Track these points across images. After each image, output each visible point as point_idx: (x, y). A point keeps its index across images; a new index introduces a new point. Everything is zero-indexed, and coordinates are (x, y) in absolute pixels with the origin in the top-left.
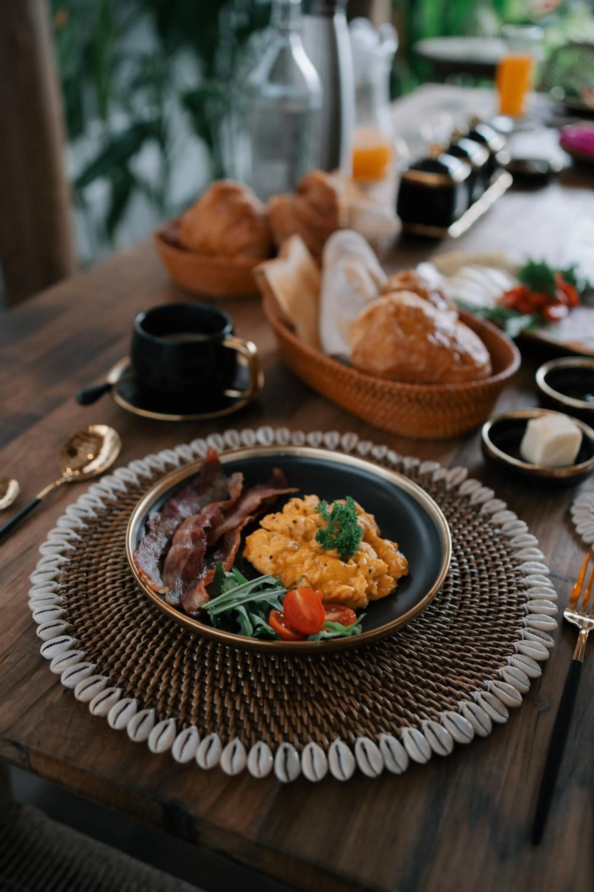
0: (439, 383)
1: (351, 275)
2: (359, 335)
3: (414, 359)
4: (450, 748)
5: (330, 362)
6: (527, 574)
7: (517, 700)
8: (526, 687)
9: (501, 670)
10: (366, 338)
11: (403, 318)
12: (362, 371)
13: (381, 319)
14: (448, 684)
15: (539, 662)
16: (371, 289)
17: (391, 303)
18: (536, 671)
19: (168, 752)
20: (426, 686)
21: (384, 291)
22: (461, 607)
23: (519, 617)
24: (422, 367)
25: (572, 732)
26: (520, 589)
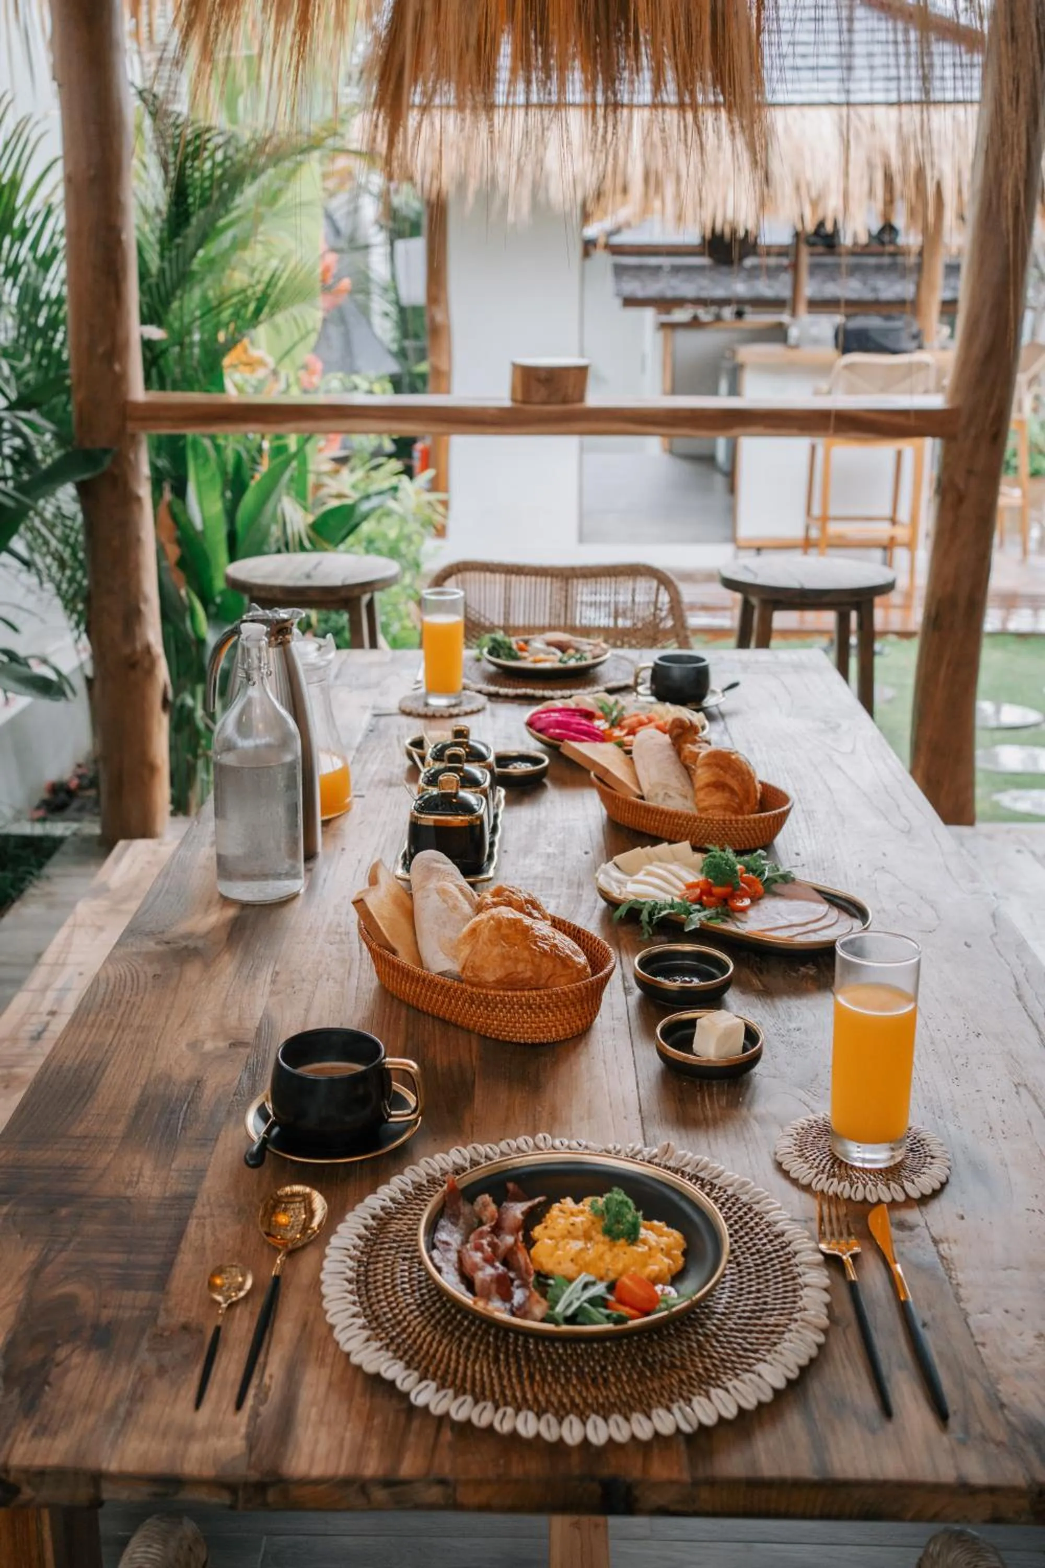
0: (546, 987)
1: (442, 892)
2: (466, 951)
3: (521, 967)
4: (797, 1371)
5: (441, 979)
6: (776, 1223)
7: (825, 1322)
8: (825, 1311)
9: (800, 1304)
10: (474, 952)
11: (505, 931)
12: (473, 985)
13: (485, 934)
14: (767, 1325)
15: (826, 1290)
16: (467, 908)
17: (492, 918)
18: (827, 1298)
19: (585, 1440)
20: (750, 1332)
21: (479, 908)
22: (738, 1264)
23: (789, 1260)
24: (529, 974)
25: (873, 1332)
26: (777, 1236)
